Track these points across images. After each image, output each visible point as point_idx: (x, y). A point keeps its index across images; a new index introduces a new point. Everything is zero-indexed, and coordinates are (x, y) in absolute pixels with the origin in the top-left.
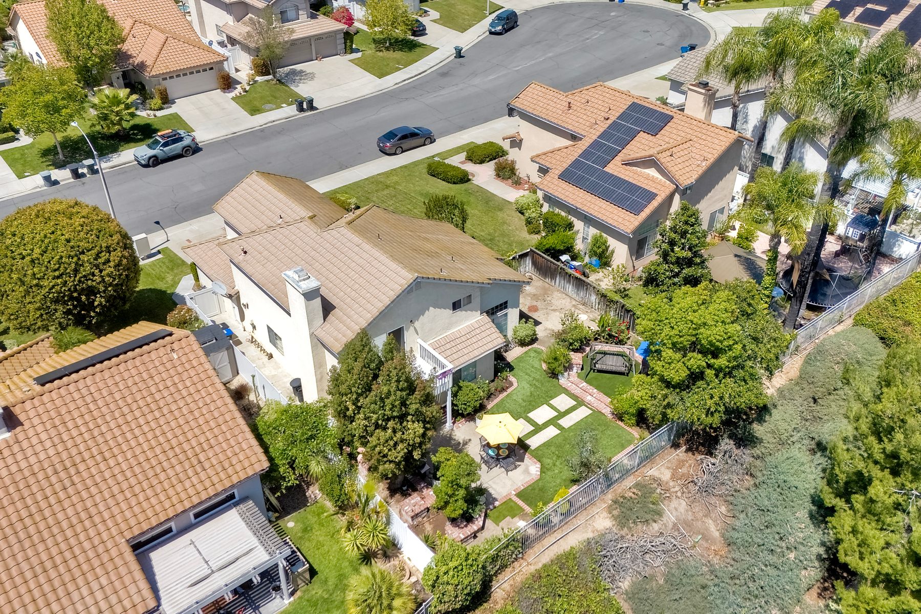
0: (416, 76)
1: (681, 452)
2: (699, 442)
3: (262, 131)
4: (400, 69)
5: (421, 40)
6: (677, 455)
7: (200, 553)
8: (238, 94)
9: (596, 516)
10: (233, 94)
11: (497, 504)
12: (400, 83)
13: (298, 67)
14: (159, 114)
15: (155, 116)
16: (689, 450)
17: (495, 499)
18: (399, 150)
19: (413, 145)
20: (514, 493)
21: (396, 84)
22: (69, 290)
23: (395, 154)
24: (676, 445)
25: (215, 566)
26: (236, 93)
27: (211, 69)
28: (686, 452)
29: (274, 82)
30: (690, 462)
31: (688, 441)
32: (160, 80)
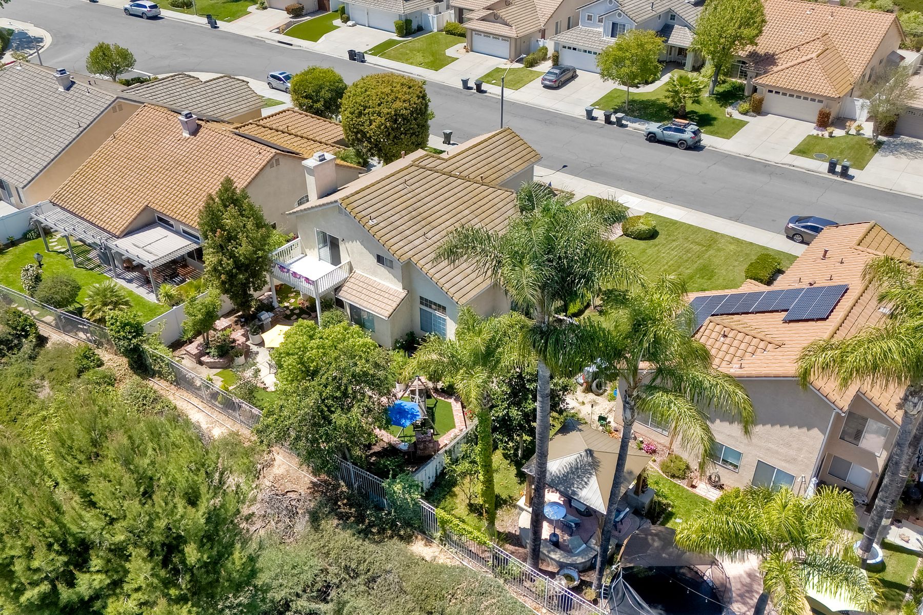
1: (309, 478)
2: (327, 493)
6: (305, 476)
7: (157, 240)
8: (820, 135)
9: (224, 427)
10: (816, 132)
14: (737, 116)
15: (731, 116)
16: (314, 486)
18: (799, 238)
23: (792, 239)
25: (147, 248)
26: (820, 133)
27: (820, 101)
28: (312, 482)
29: (871, 142)
30: (298, 487)
31: (325, 482)
32: (765, 90)
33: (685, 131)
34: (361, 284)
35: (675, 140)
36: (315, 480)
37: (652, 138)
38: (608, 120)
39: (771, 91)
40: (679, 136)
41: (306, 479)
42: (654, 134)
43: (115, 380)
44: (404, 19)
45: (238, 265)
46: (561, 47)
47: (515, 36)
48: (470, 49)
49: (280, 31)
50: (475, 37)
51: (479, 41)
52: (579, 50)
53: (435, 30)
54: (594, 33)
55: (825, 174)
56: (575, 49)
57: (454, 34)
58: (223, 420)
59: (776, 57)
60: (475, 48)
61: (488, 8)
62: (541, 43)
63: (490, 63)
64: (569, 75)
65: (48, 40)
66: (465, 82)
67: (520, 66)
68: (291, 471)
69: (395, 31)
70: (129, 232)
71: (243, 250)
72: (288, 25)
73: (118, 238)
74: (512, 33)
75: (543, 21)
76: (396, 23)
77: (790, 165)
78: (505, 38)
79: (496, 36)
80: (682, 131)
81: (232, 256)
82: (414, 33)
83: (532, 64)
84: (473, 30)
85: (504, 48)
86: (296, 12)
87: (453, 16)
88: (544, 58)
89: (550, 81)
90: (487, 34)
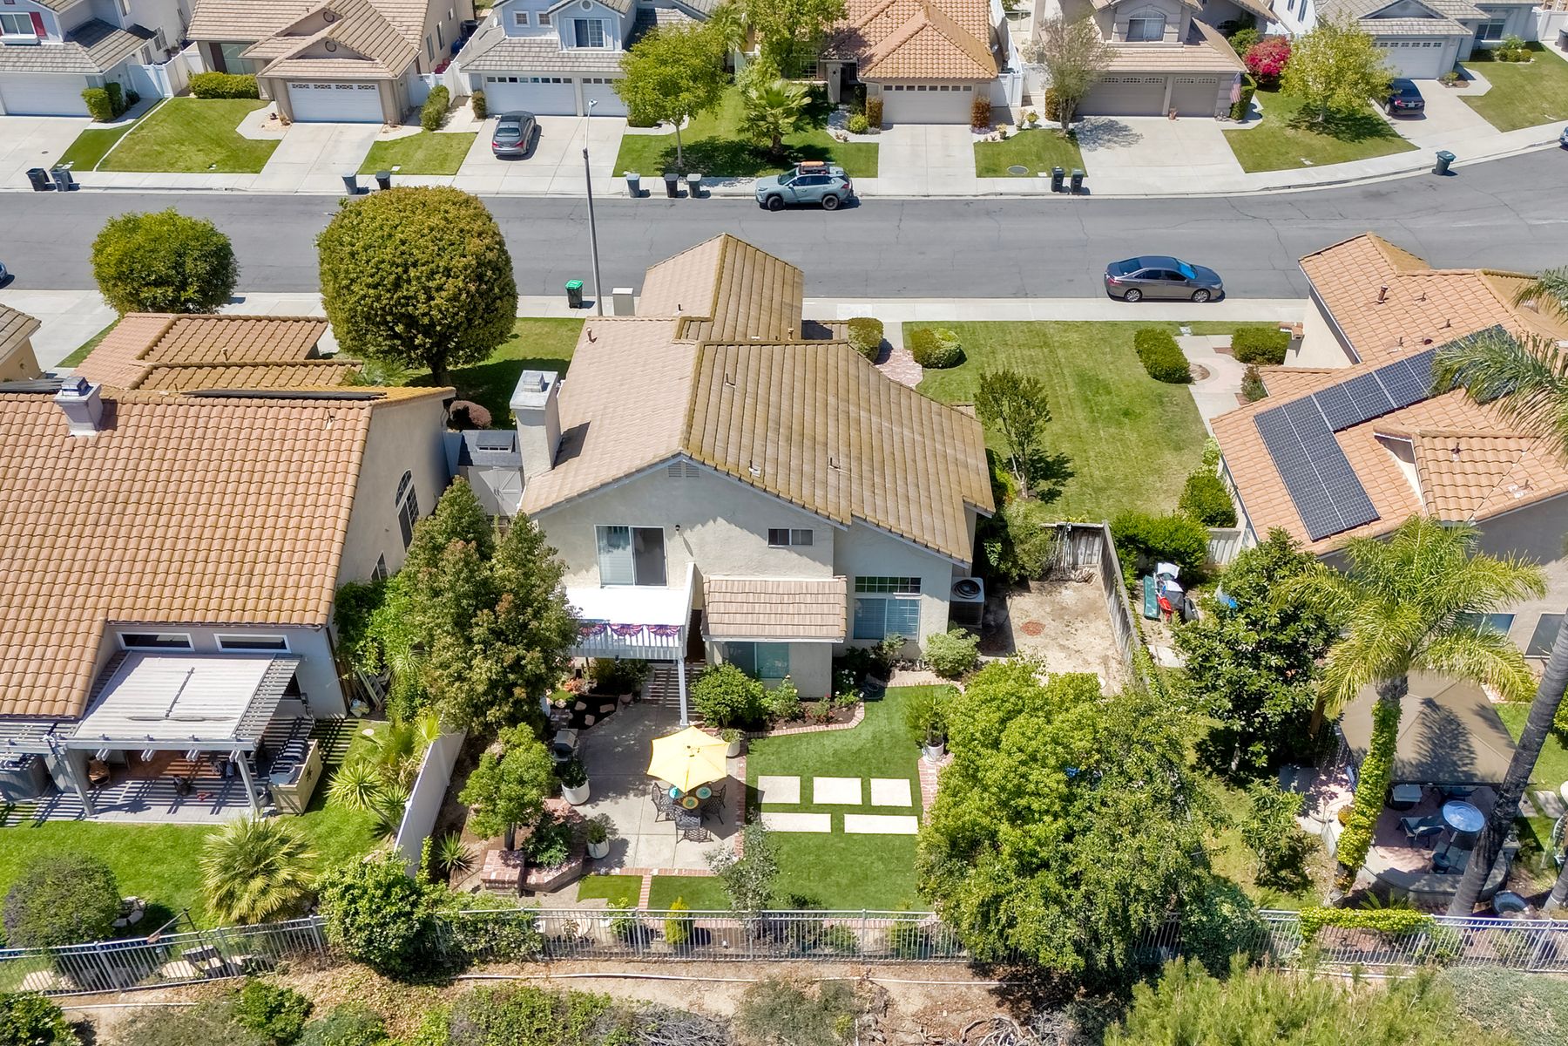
0: (1318, 184)
1: (980, 987)
2: (1035, 993)
3: (968, 203)
4: (1302, 165)
5: (1402, 127)
6: (969, 987)
7: (182, 688)
8: (990, 140)
9: (724, 986)
10: (981, 138)
11: (616, 871)
12: (1275, 188)
13: (1123, 120)
14: (854, 138)
15: (845, 140)
16: (1002, 994)
17: (621, 864)
18: (1134, 295)
19: (1166, 295)
20: (655, 873)
21: (1267, 189)
22: (383, 309)
23: (1124, 299)
24: (981, 969)
25: (176, 712)
26: (989, 136)
27: (967, 89)
28: (990, 992)
29: (1061, 134)
30: (979, 1012)
31: (1014, 976)
32: (881, 87)
33: (830, 179)
34: (740, 598)
35: (816, 197)
36: (994, 984)
37: (775, 203)
38: (673, 191)
39: (888, 88)
40: (821, 189)
41: (976, 990)
42: (778, 194)
43: (383, 1021)
44: (100, 83)
46: (484, 81)
47: (390, 75)
48: (290, 118)
50: (296, 94)
52: (524, 80)
53: (170, 95)
54: (540, 45)
55: (1049, 194)
56: (513, 80)
57: (222, 96)
58: (708, 974)
59: (861, 32)
60: (298, 114)
64: (529, 129)
67: (417, 130)
68: (934, 993)
69: (89, 113)
73: (76, 720)
75: (412, 39)
76: (88, 97)
77: (996, 194)
78: (366, 84)
79: (344, 84)
80: (826, 180)
82: (127, 108)
83: (435, 121)
84: (286, 80)
85: (371, 103)
87: (199, 60)
88: (452, 107)
89: (512, 145)
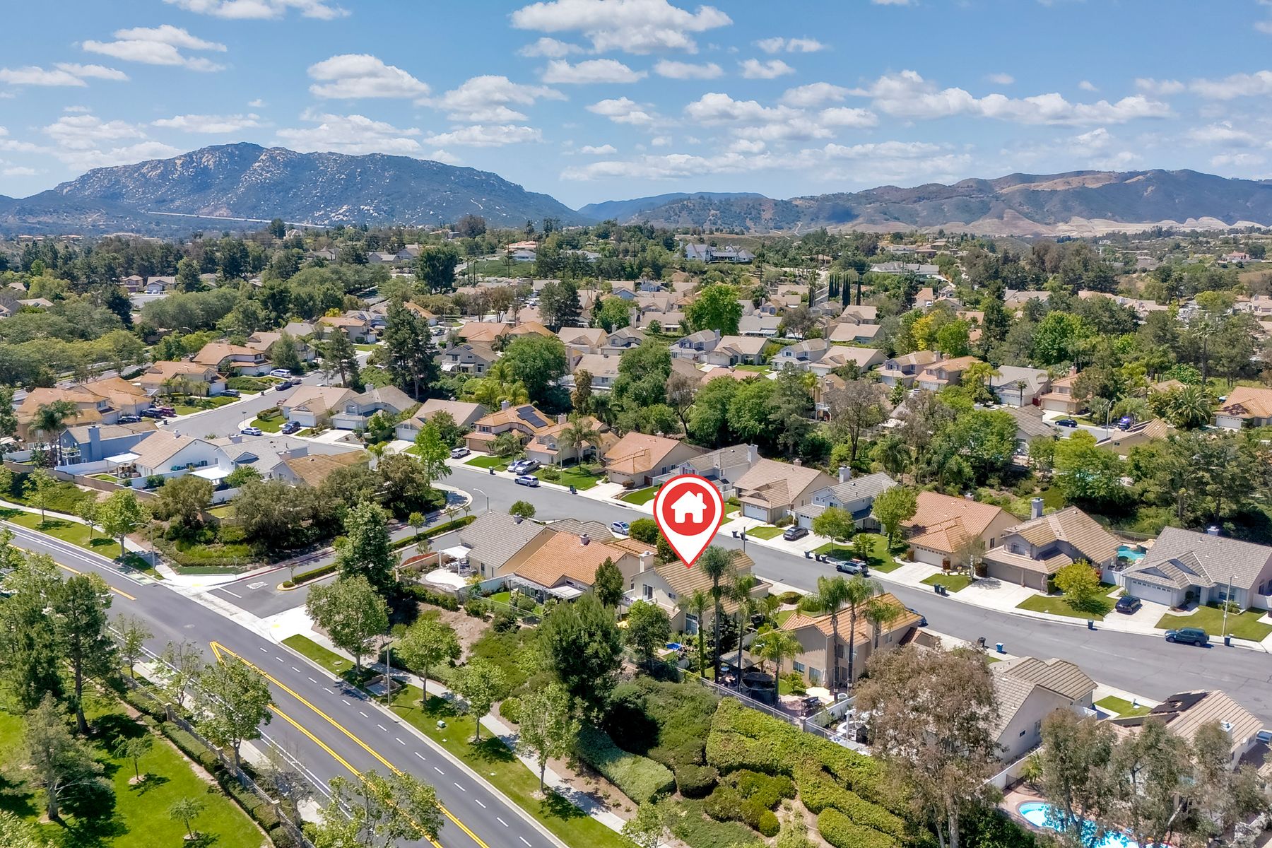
25: (563, 593)
26: (942, 573)
27: (945, 555)
29: (970, 579)
35: (852, 570)
38: (817, 559)
39: (918, 548)
45: (610, 593)
46: (800, 516)
47: (771, 508)
48: (743, 514)
49: (617, 497)
50: (746, 507)
51: (748, 510)
55: (931, 592)
60: (745, 514)
61: (757, 489)
62: (789, 512)
63: (754, 523)
64: (803, 533)
65: (470, 499)
66: (735, 533)
67: (773, 526)
70: (554, 587)
71: (612, 586)
72: (623, 494)
73: (550, 589)
74: (769, 506)
75: (791, 499)
77: (916, 588)
78: (765, 509)
79: (759, 507)
80: (857, 566)
81: (607, 588)
83: (781, 525)
84: (745, 503)
85: (764, 515)
86: (629, 486)
88: (791, 523)
89: (790, 536)
90: (754, 506)
